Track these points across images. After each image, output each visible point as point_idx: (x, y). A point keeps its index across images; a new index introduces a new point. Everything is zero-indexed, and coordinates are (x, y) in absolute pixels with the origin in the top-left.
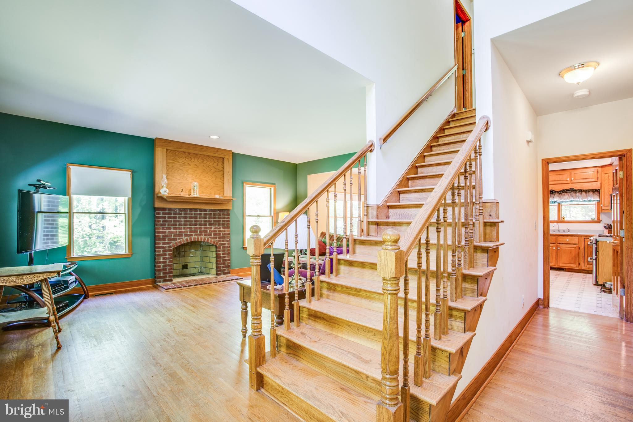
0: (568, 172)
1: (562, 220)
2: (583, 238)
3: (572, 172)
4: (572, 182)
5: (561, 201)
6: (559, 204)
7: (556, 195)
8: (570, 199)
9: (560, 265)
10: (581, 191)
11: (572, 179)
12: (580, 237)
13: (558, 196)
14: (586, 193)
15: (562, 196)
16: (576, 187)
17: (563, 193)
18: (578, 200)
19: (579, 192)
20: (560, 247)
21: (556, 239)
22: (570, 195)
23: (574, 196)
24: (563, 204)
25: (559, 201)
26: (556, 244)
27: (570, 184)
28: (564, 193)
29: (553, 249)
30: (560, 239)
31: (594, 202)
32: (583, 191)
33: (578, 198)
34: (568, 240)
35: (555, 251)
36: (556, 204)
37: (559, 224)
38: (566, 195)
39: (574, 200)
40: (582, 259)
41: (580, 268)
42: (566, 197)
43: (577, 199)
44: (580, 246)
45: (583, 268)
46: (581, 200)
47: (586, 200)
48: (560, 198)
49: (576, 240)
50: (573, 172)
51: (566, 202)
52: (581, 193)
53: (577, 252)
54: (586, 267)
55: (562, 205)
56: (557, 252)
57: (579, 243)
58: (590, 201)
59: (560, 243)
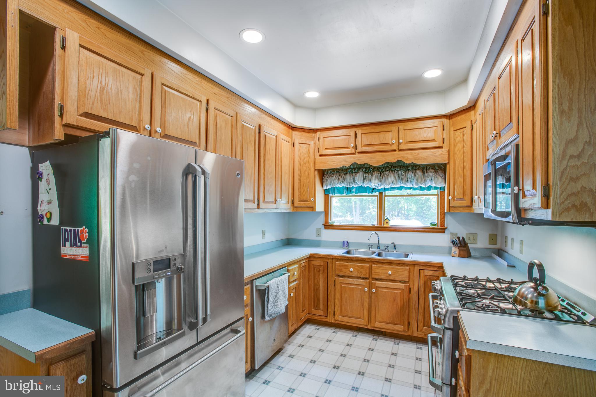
0: (394, 128)
1: (386, 225)
2: (417, 268)
3: (400, 127)
4: (401, 147)
5: (383, 187)
6: (381, 194)
7: (374, 176)
8: (397, 183)
9: (376, 326)
10: (415, 167)
11: (401, 141)
12: (412, 268)
13: (378, 178)
14: (423, 172)
15: (384, 178)
16: (406, 159)
17: (386, 171)
18: (411, 186)
19: (412, 169)
20: (376, 288)
21: (370, 268)
22: (397, 176)
23: (404, 178)
24: (387, 193)
25: (380, 188)
26: (370, 279)
27: (397, 152)
28: (387, 173)
29: (364, 291)
30: (378, 271)
31: (435, 192)
32: (418, 169)
33: (411, 182)
34: (390, 272)
35: (367, 295)
36: (377, 193)
37: (379, 233)
38: (390, 175)
39: (403, 185)
40: (413, 315)
41: (409, 333)
42: (391, 180)
43: (409, 185)
44: (411, 287)
45: (415, 335)
46: (416, 187)
47: (423, 186)
48: (381, 181)
49: (403, 273)
50: (402, 127)
51: (392, 189)
52: (415, 172)
53: (406, 299)
54: (421, 331)
55: (385, 196)
56: (370, 298)
57: (409, 279)
58: (429, 188)
59: (377, 277)
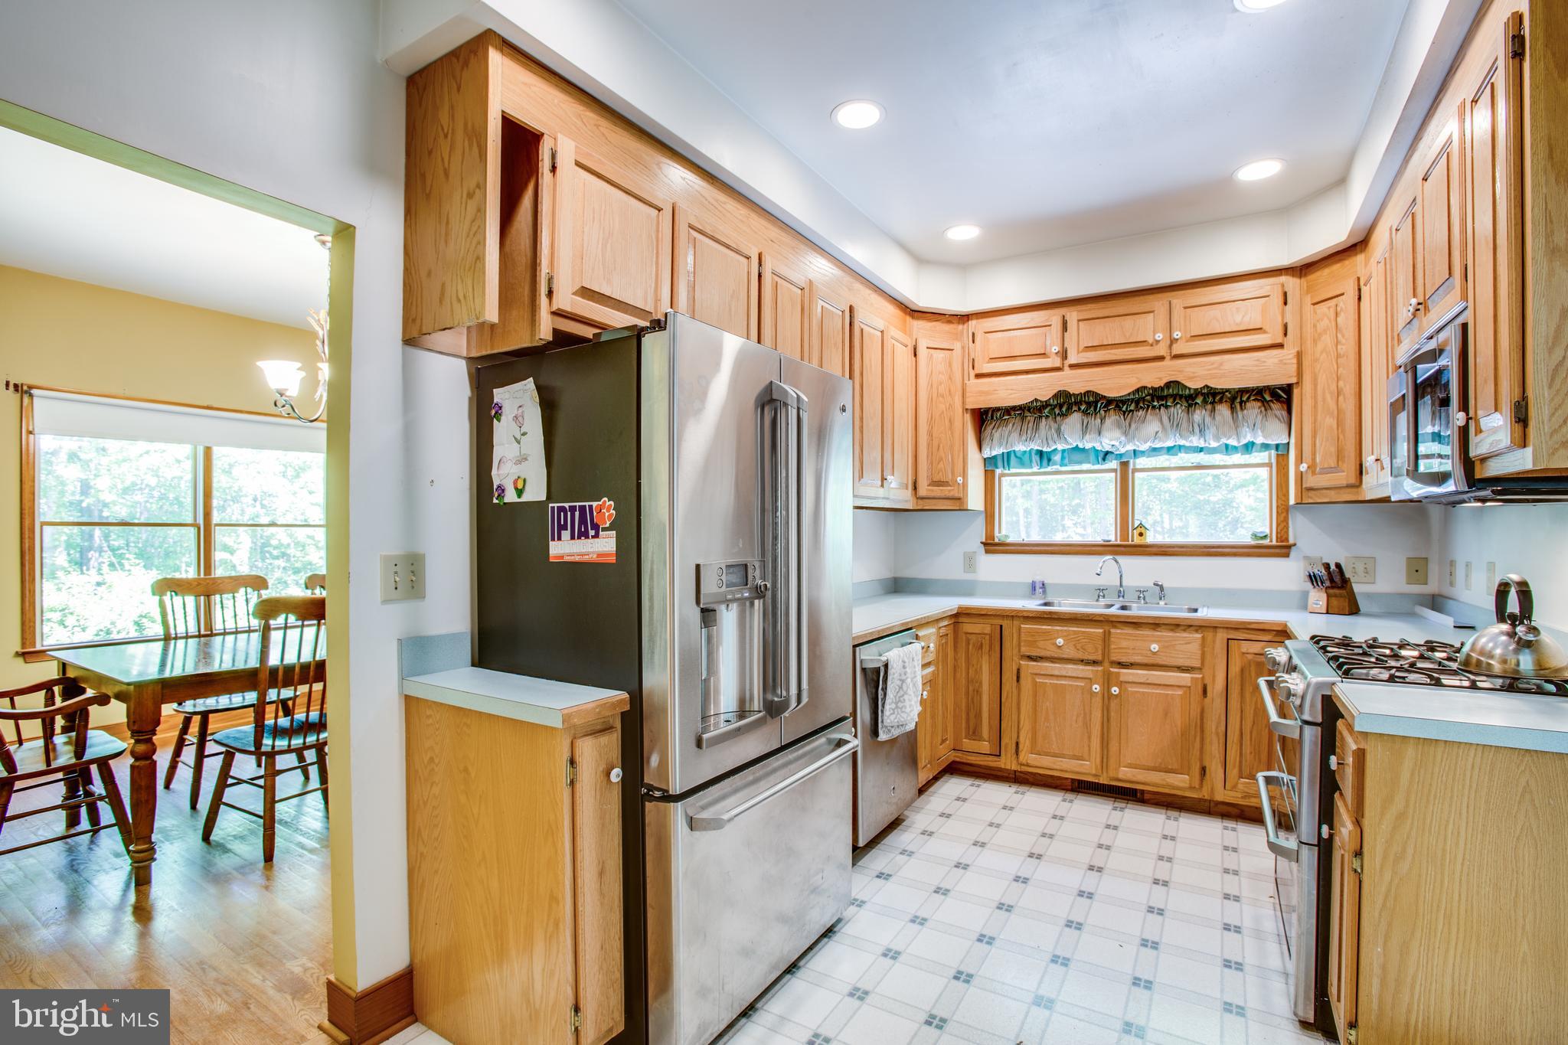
0: (1159, 303)
1: (1137, 540)
2: (1222, 636)
3: (1174, 302)
4: (1178, 349)
5: (1130, 447)
6: (1125, 465)
7: (1108, 422)
8: (1167, 437)
9: (1121, 776)
10: (1212, 397)
11: (1177, 334)
12: (1209, 635)
13: (1119, 426)
14: (1232, 409)
15: (1133, 426)
16: (1191, 378)
17: (1138, 408)
18: (1202, 444)
19: (1205, 402)
20: (1121, 684)
21: (1106, 638)
22: (1165, 419)
23: (1185, 424)
24: (1141, 462)
25: (1123, 451)
26: (1106, 664)
27: (1167, 362)
28: (1141, 413)
29: (1092, 694)
30: (1124, 644)
31: (1262, 457)
32: (1221, 401)
33: (1202, 432)
34: (1155, 647)
35: (1097, 702)
36: (1113, 464)
37: (1122, 559)
38: (1149, 417)
39: (1182, 442)
40: (1214, 748)
41: (1205, 794)
42: (1151, 428)
43: (1196, 441)
44: (1208, 681)
45: (1220, 796)
46: (1214, 444)
47: (1233, 442)
48: (1126, 434)
49: (1187, 648)
50: (1179, 300)
51: (1155, 451)
52: (1213, 410)
53: (1195, 712)
54: (1234, 787)
55: (1135, 470)
56: (1106, 709)
57: (1203, 663)
58: (1249, 447)
59: (1123, 659)
